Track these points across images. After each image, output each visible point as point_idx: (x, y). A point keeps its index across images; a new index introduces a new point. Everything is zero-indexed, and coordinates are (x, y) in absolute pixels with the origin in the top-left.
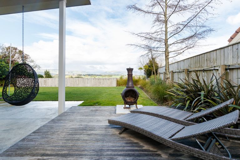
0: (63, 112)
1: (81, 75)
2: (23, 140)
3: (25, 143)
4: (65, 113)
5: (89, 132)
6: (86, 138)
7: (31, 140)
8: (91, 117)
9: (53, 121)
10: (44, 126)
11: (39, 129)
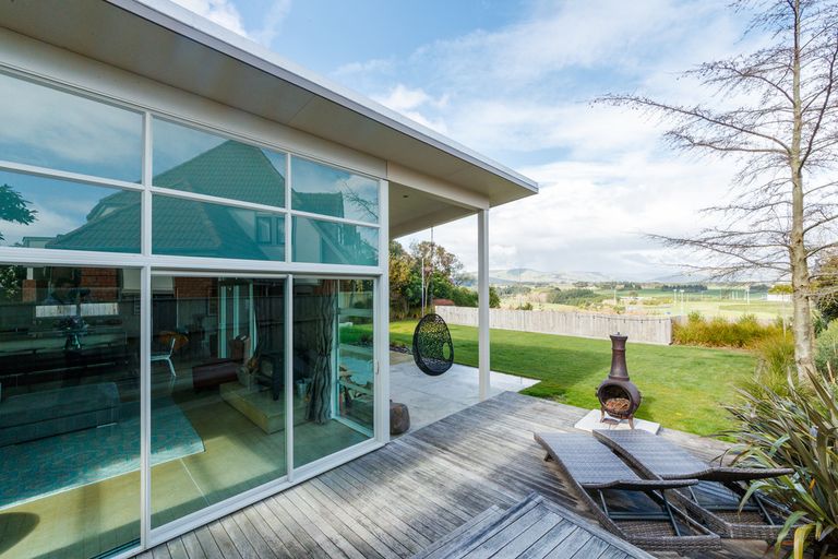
0: (486, 399)
1: (586, 284)
2: (430, 426)
3: (432, 430)
4: (488, 401)
5: (505, 443)
6: (496, 448)
7: (437, 429)
8: (523, 421)
9: (467, 411)
10: (454, 415)
11: (447, 418)
